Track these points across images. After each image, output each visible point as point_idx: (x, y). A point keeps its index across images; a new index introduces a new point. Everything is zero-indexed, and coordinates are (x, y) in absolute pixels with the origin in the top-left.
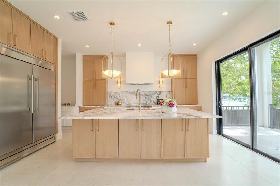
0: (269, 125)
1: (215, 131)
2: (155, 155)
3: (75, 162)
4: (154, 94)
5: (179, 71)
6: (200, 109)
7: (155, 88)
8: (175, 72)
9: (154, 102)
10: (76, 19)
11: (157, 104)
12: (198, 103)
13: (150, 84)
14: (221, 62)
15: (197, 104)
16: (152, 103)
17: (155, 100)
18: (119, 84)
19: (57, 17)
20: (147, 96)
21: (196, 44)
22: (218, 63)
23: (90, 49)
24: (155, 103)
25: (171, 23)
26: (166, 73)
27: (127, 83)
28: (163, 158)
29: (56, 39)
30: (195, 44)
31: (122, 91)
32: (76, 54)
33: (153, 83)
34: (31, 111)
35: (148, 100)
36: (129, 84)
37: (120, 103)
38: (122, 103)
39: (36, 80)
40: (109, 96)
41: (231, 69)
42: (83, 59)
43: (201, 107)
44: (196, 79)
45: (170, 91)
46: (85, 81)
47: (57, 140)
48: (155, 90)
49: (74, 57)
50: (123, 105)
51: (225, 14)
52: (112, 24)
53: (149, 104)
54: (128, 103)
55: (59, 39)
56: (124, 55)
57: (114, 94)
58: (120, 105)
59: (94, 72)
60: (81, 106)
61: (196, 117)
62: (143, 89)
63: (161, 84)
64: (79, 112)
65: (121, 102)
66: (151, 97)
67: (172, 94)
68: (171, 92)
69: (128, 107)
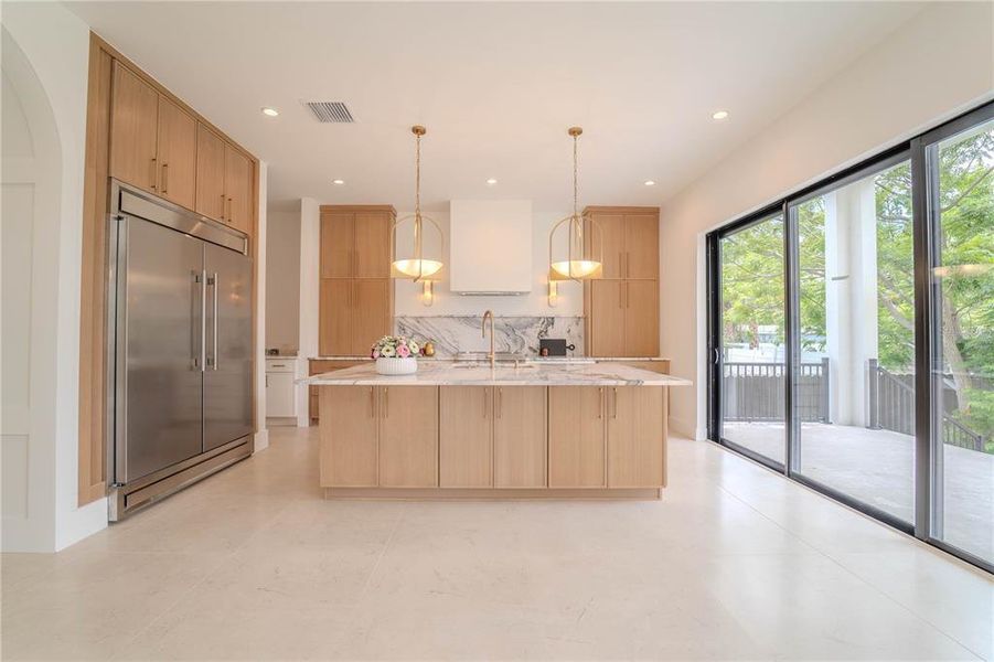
0: (866, 420)
1: (701, 430)
2: (531, 478)
3: (323, 498)
4: (532, 324)
5: (598, 264)
6: (664, 368)
7: (537, 307)
8: (588, 268)
9: (530, 348)
10: (321, 117)
11: (541, 354)
12: (662, 354)
13: (521, 293)
14: (721, 237)
15: (658, 356)
16: (526, 350)
17: (536, 344)
18: (428, 294)
19: (270, 112)
20: (510, 329)
21: (652, 183)
22: (714, 239)
23: (344, 189)
24: (535, 351)
25: (580, 132)
26: (562, 268)
27: (452, 290)
28: (550, 486)
29: (254, 164)
30: (650, 183)
31: (436, 314)
32: (300, 200)
33: (528, 293)
34: (201, 367)
35: (515, 341)
36: (459, 294)
37: (431, 351)
38: (438, 352)
39: (210, 282)
40: (396, 328)
41: (772, 248)
42: (321, 216)
43: (667, 362)
44: (657, 281)
45: (581, 315)
46: (325, 283)
47: (256, 451)
48: (536, 314)
49: (294, 209)
50: (439, 355)
51: (720, 115)
52: (418, 131)
53: (516, 352)
54: (454, 351)
55: (261, 162)
56: (445, 208)
57: (413, 321)
58: (431, 356)
59: (353, 258)
60: (315, 355)
61: (629, 381)
62: (500, 309)
63: (553, 294)
64: (310, 375)
65: (433, 348)
66: (524, 333)
67: (586, 325)
68: (582, 320)
69: (455, 361)
